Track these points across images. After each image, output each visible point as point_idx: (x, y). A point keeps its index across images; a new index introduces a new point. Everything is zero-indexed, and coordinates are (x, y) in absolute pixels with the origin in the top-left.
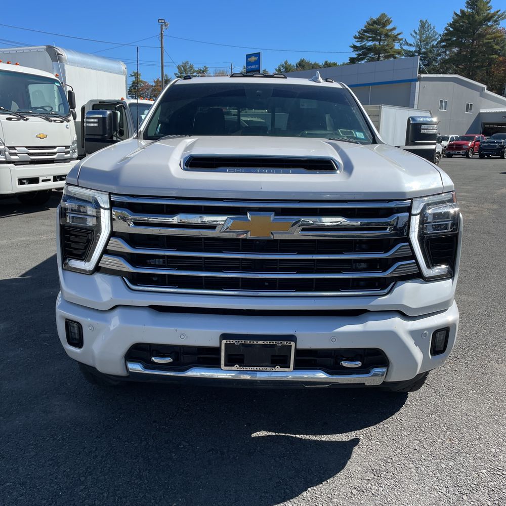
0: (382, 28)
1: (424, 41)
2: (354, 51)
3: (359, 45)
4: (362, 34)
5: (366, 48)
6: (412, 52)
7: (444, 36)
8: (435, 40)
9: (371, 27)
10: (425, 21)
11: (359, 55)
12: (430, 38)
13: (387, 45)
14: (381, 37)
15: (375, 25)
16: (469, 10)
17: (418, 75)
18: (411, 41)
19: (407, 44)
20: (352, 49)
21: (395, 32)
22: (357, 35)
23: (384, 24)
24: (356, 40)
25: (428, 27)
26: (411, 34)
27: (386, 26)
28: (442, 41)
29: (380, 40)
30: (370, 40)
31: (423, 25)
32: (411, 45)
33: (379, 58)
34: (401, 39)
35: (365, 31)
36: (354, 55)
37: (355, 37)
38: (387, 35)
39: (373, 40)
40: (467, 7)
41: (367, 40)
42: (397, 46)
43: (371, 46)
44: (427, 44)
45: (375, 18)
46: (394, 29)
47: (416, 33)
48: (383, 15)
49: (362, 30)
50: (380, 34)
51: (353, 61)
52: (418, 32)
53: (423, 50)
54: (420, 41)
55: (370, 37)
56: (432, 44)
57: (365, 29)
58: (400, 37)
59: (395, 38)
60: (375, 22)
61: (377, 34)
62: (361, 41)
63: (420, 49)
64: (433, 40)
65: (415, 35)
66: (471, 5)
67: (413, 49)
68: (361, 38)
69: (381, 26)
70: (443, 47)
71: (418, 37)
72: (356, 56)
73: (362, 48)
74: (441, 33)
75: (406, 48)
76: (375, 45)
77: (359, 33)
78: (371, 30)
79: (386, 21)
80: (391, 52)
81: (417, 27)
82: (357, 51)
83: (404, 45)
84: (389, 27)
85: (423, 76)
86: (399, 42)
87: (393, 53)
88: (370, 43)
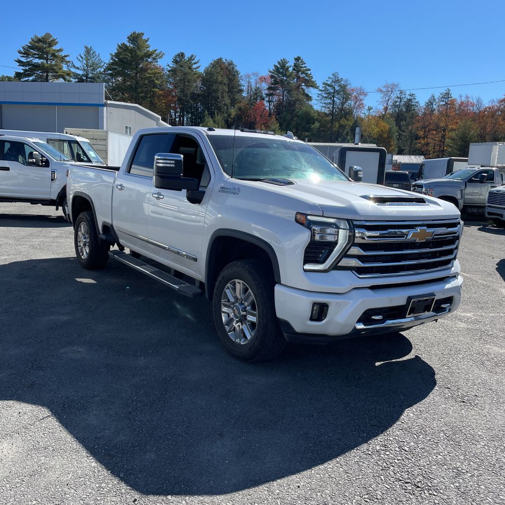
0: (48, 47)
1: (91, 67)
2: (20, 65)
3: (25, 61)
4: (27, 50)
5: (33, 65)
6: (79, 75)
7: (110, 64)
8: (102, 67)
9: (37, 44)
10: (89, 48)
11: (25, 71)
12: (97, 64)
13: (56, 65)
14: (47, 56)
15: (41, 43)
16: (131, 45)
17: (104, 101)
18: (78, 64)
19: (74, 67)
20: (18, 64)
21: (62, 54)
22: (22, 50)
23: (50, 44)
24: (21, 55)
25: (93, 53)
26: (77, 58)
27: (52, 46)
28: (108, 69)
29: (47, 59)
30: (36, 58)
31: (88, 51)
32: (78, 68)
33: (47, 76)
34: (69, 62)
35: (29, 47)
36: (20, 70)
37: (20, 52)
38: (53, 55)
39: (40, 58)
40: (129, 42)
41: (32, 56)
42: (65, 68)
43: (38, 63)
44: (94, 70)
45: (40, 36)
46: (61, 50)
47: (82, 58)
48: (48, 35)
49: (27, 45)
50: (47, 53)
51: (18, 75)
52: (84, 57)
53: (91, 75)
54: (87, 65)
55: (35, 54)
56: (98, 70)
57: (30, 45)
58: (67, 59)
59: (63, 59)
60: (39, 40)
61: (43, 53)
62: (26, 57)
63: (88, 74)
64: (99, 67)
65: (81, 59)
66: (131, 40)
67: (81, 72)
68: (26, 53)
69: (47, 45)
70: (110, 74)
71: (85, 61)
72: (22, 71)
73: (28, 64)
74: (107, 62)
75: (73, 70)
76: (43, 63)
77: (23, 48)
78: (37, 47)
79: (51, 41)
80: (60, 73)
81: (83, 52)
82: (23, 66)
83: (71, 67)
84: (54, 48)
85: (109, 102)
86: (67, 64)
87: (62, 74)
88: (36, 61)
